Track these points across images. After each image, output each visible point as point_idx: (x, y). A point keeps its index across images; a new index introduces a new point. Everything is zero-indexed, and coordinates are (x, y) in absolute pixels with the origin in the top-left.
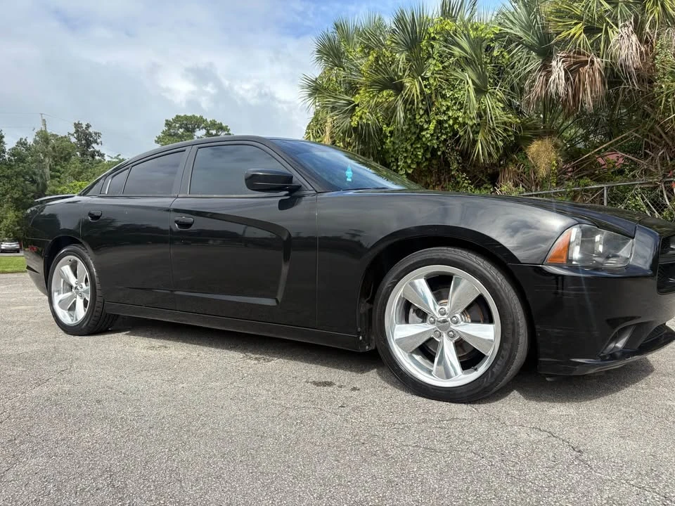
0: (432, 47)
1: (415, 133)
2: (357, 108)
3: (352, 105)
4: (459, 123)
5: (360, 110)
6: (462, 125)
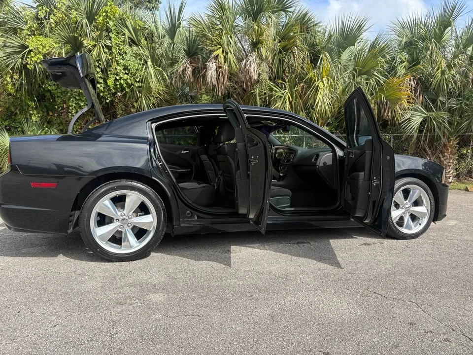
2: (32, 54)
3: (28, 49)
4: (127, 83)
5: (35, 55)
6: (129, 86)
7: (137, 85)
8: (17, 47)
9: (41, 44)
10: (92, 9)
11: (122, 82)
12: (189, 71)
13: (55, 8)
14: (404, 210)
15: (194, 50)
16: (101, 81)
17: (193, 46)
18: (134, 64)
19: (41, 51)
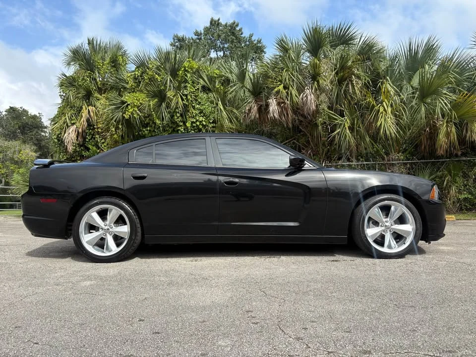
0: (186, 76)
1: (172, 127)
2: (129, 107)
3: (126, 104)
4: (203, 125)
5: (131, 108)
6: (204, 126)
7: (211, 126)
8: (119, 104)
9: (137, 99)
10: (175, 66)
11: (198, 123)
12: (255, 109)
13: (148, 69)
14: (383, 228)
15: (258, 89)
16: (181, 124)
17: (257, 86)
18: (208, 108)
19: (136, 104)
